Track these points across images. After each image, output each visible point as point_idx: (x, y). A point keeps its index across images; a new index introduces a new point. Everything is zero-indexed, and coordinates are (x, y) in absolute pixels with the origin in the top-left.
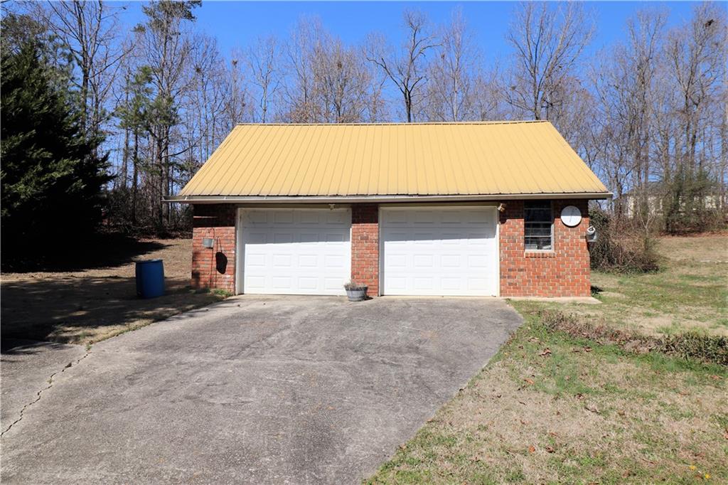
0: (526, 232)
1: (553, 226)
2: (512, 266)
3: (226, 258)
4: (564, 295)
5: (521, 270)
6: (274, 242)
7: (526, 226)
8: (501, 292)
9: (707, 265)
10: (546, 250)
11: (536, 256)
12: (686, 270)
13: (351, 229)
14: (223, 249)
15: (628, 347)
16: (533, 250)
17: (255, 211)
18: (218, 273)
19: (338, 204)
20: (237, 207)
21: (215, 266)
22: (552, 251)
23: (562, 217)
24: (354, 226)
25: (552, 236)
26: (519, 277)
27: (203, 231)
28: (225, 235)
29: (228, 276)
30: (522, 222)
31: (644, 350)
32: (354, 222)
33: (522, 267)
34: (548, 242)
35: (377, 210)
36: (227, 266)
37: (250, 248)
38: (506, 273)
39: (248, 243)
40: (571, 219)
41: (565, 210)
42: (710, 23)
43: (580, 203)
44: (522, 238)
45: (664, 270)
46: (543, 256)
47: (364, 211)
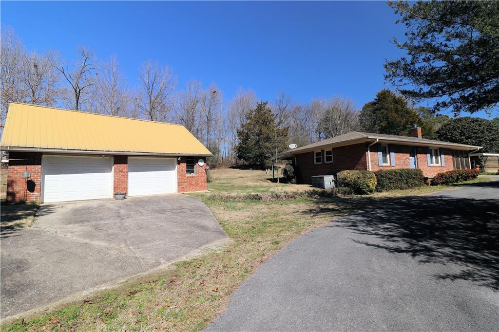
0: (187, 168)
1: (195, 166)
2: (182, 181)
3: (34, 183)
4: (199, 190)
5: (185, 182)
6: (65, 174)
7: (187, 166)
8: (178, 191)
9: (224, 179)
10: (192, 175)
11: (190, 177)
12: (218, 181)
13: (113, 167)
14: (32, 178)
15: (236, 200)
16: (188, 175)
17: (52, 157)
18: (28, 192)
19: (107, 155)
20: (42, 155)
21: (26, 188)
22: (195, 175)
23: (199, 163)
24: (116, 166)
25: (195, 169)
26: (185, 185)
27: (16, 168)
28: (33, 170)
29: (35, 193)
30: (185, 164)
31: (240, 200)
32: (115, 163)
33: (186, 181)
34: (193, 172)
35: (127, 158)
36: (36, 187)
37: (47, 177)
38: (180, 184)
39: (47, 174)
40: (201, 163)
41: (200, 160)
42: (215, 92)
43: (204, 158)
44: (186, 170)
45: (212, 182)
46: (193, 177)
47: (120, 159)
